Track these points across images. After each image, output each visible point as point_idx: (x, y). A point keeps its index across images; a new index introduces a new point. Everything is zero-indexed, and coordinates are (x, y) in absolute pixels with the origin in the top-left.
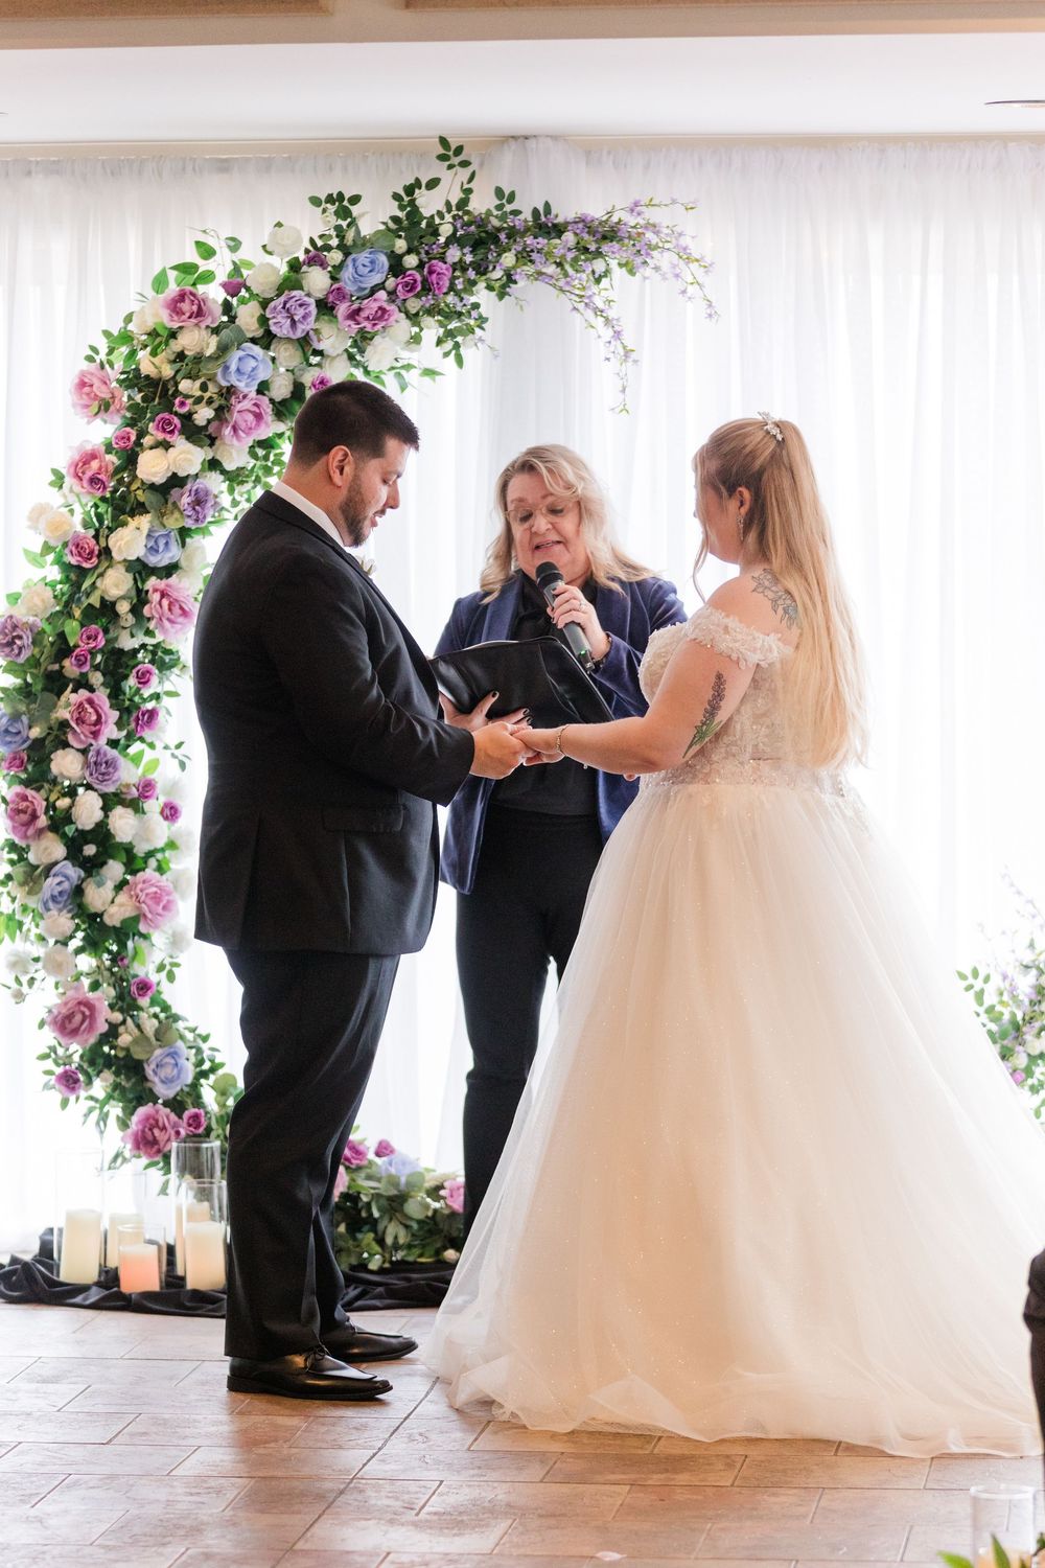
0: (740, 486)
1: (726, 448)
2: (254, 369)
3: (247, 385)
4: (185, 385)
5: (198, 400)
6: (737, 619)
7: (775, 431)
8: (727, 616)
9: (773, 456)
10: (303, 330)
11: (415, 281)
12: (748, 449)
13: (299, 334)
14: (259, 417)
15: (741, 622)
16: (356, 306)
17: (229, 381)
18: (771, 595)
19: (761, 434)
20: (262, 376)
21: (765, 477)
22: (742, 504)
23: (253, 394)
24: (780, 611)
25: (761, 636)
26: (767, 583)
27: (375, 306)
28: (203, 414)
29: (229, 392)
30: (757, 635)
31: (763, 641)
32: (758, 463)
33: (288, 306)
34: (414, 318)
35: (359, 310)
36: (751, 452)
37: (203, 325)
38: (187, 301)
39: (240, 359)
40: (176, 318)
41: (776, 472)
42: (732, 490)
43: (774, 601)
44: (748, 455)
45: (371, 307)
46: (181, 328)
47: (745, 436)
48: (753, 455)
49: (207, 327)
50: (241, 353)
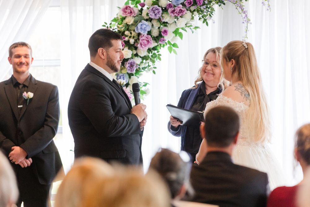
0: (232, 59)
1: (230, 47)
2: (145, 28)
3: (144, 32)
4: (127, 33)
5: (130, 37)
6: (231, 98)
7: (245, 45)
8: (228, 98)
9: (243, 52)
10: (158, 17)
11: (191, 2)
12: (236, 49)
13: (157, 18)
14: (148, 41)
15: (232, 99)
16: (173, 9)
17: (138, 31)
18: (240, 91)
19: (241, 45)
20: (148, 29)
21: (240, 57)
22: (232, 64)
23: (146, 35)
24: (243, 95)
25: (238, 103)
26: (239, 88)
27: (179, 9)
28: (132, 41)
29: (139, 34)
30: (237, 103)
31: (239, 104)
32: (239, 53)
33: (153, 10)
34: (192, 12)
35: (174, 10)
36: (237, 50)
37: (132, 16)
38: (128, 9)
39: (141, 25)
40: (124, 14)
41: (244, 57)
42: (230, 60)
43: (241, 93)
44: (236, 50)
45: (177, 9)
46: (126, 17)
47: (237, 45)
48: (238, 51)
49: (133, 16)
50: (141, 23)
